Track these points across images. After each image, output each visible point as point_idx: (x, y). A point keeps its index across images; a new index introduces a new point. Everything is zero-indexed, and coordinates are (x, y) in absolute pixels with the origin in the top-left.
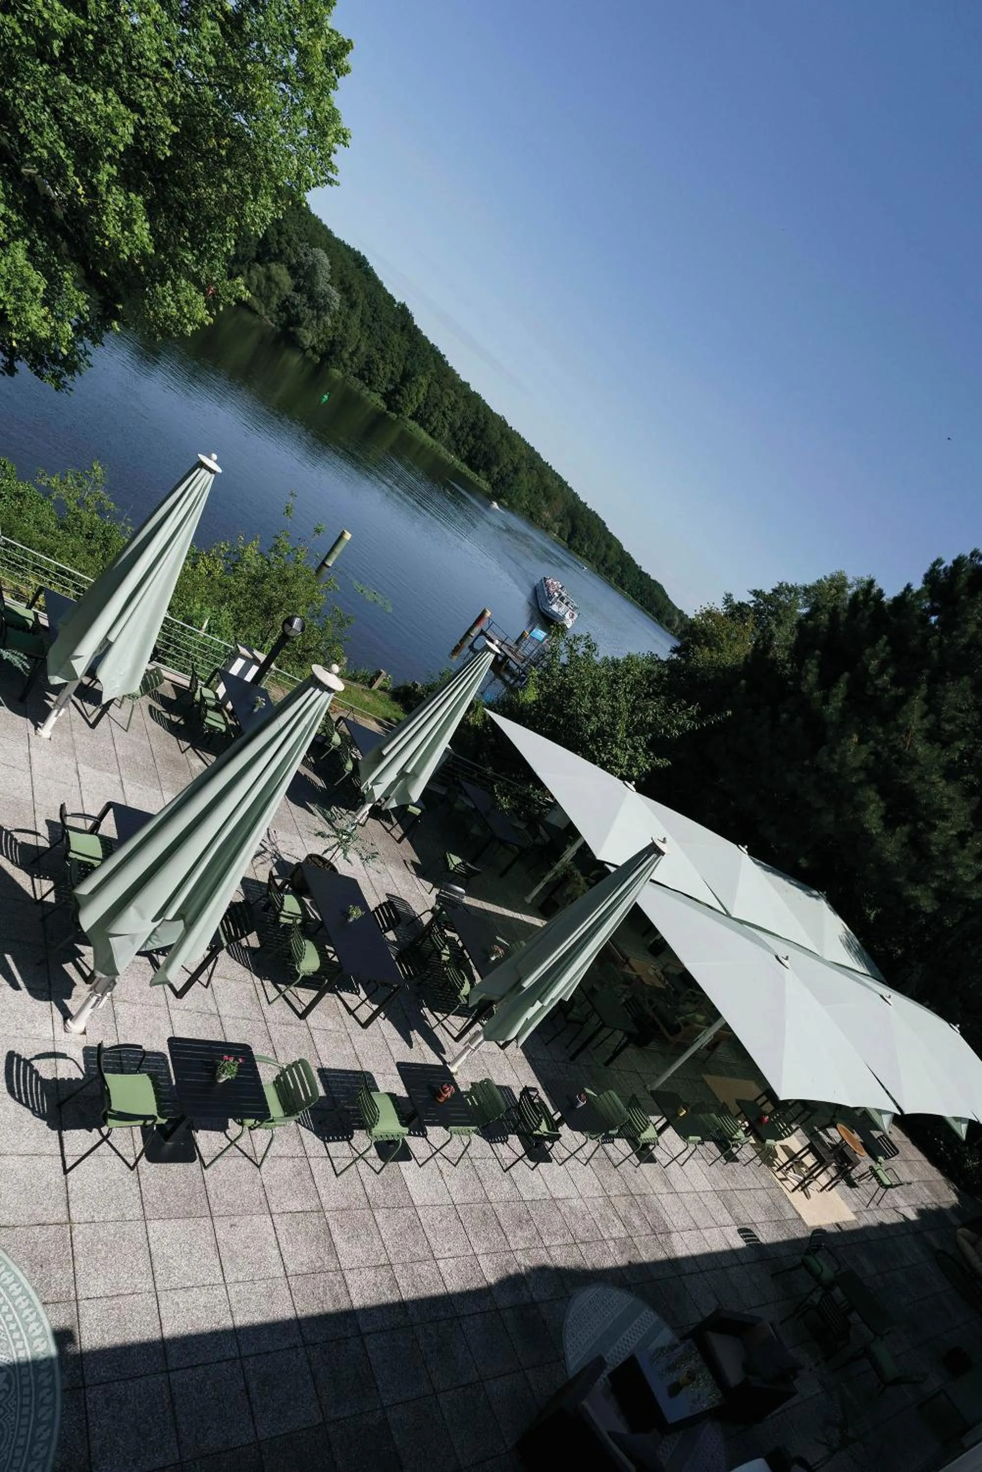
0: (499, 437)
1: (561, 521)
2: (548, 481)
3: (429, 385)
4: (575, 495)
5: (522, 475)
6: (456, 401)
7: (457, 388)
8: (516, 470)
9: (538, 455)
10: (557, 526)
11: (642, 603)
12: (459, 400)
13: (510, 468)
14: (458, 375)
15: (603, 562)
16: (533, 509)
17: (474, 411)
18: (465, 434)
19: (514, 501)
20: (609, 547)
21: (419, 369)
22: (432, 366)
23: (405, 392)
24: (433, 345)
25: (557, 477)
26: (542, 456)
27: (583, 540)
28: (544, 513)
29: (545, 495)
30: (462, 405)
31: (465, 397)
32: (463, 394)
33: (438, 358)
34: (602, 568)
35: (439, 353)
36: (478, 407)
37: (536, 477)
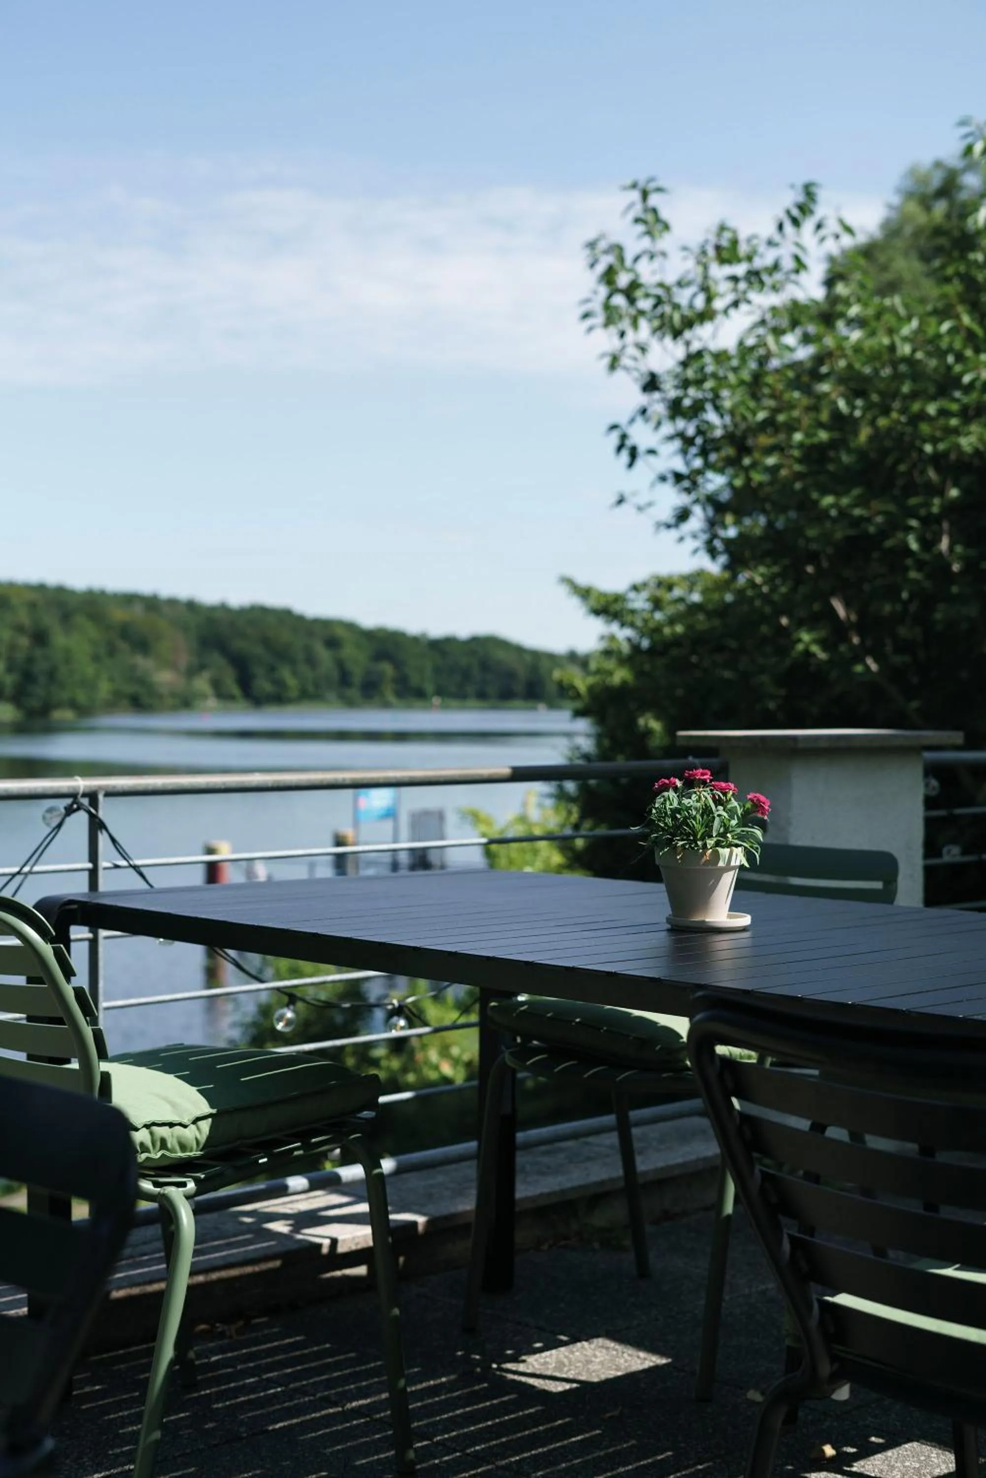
1: (202, 667)
2: (119, 615)
4: (191, 606)
5: (60, 639)
8: (40, 638)
9: (61, 591)
10: (202, 683)
11: (482, 696)
13: (24, 642)
15: (345, 679)
16: (130, 689)
19: (81, 697)
20: (332, 643)
25: (129, 599)
27: (272, 669)
28: (158, 676)
29: (133, 645)
34: (354, 693)
37: (90, 626)
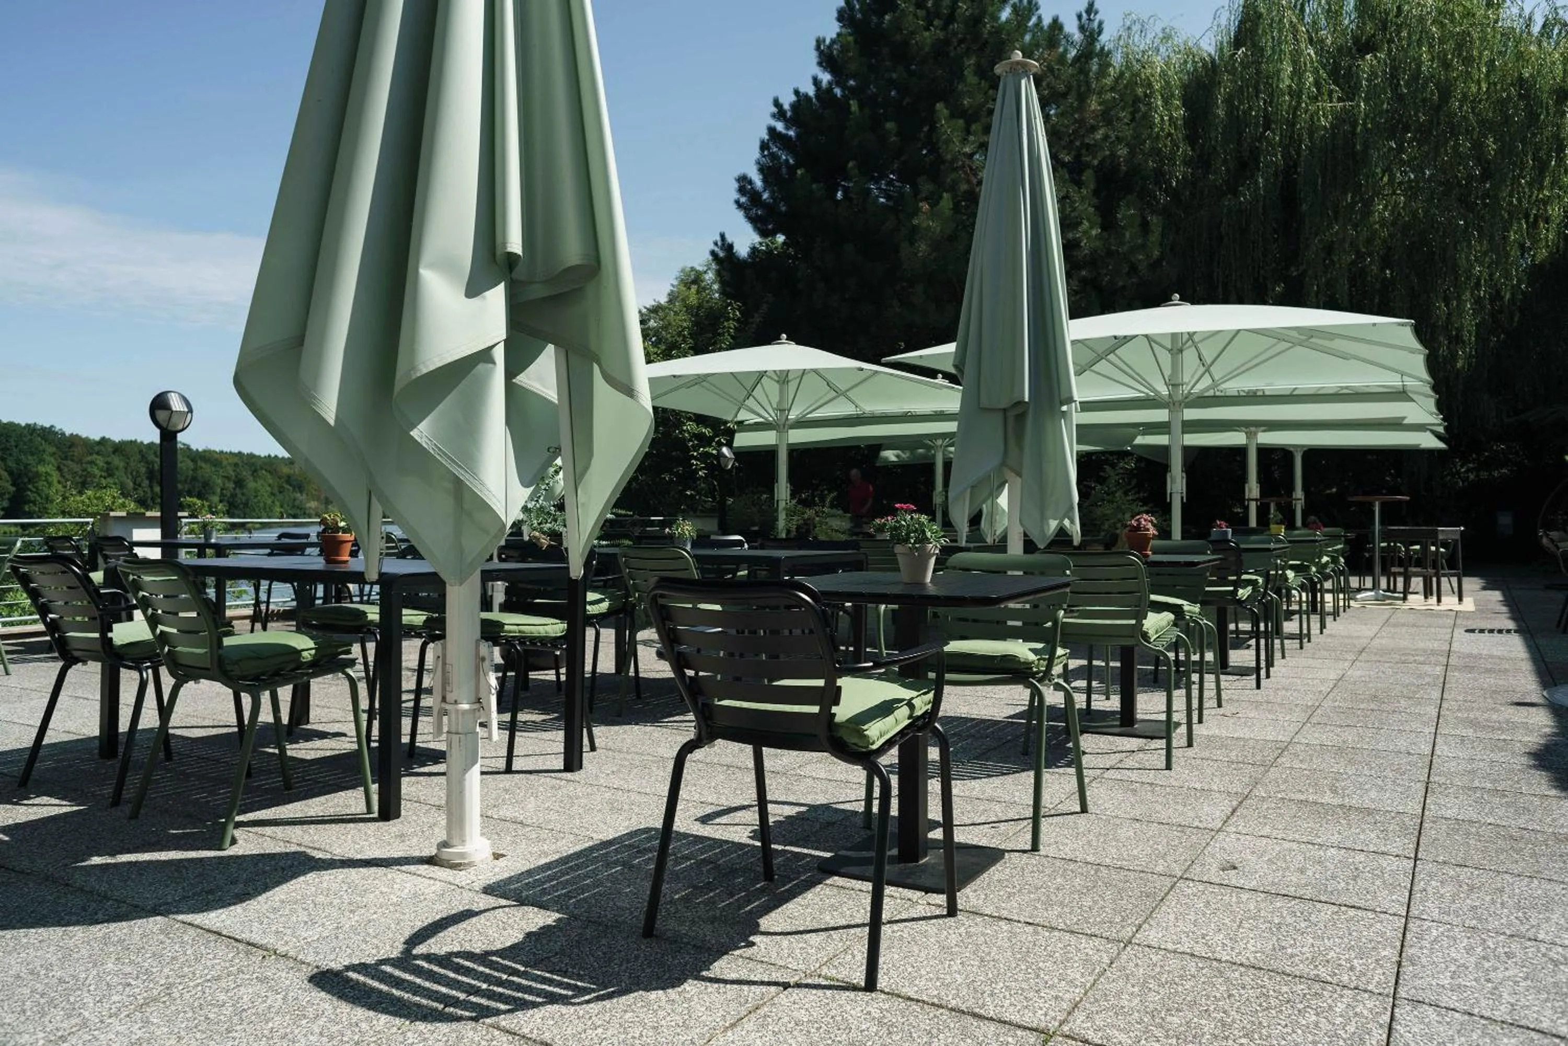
0: (191, 465)
3: (59, 469)
6: (108, 463)
7: (96, 448)
12: (109, 459)
14: (87, 438)
17: (138, 457)
18: (148, 490)
21: (31, 460)
22: (45, 445)
23: (31, 496)
24: (28, 426)
26: (257, 453)
28: (308, 505)
29: (294, 487)
30: (117, 461)
31: (114, 453)
32: (110, 450)
33: (47, 434)
35: (43, 429)
36: (141, 452)
37: (269, 476)
